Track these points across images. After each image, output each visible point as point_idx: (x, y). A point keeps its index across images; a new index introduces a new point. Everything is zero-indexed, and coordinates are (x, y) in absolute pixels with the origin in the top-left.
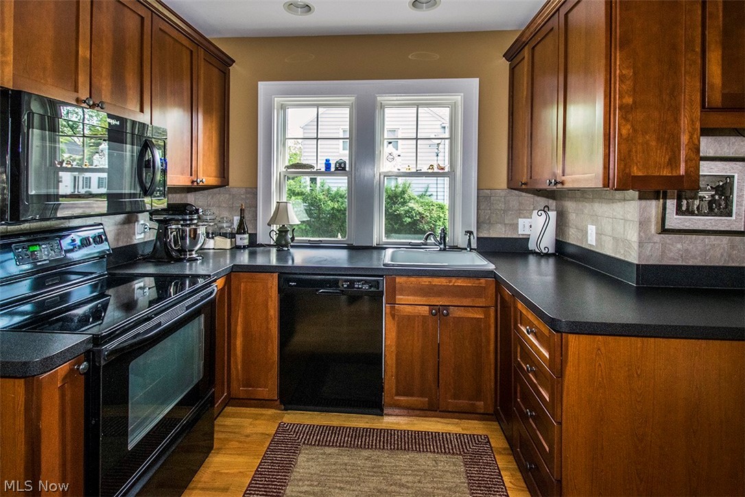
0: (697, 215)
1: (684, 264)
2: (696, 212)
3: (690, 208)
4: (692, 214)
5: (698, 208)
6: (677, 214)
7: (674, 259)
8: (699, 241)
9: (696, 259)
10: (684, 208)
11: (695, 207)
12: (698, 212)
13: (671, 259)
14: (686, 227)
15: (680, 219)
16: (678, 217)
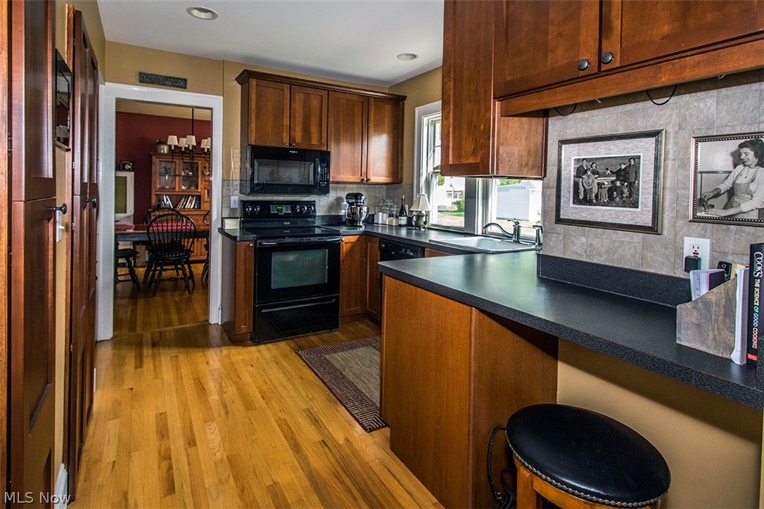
0: (595, 205)
1: (588, 261)
2: (594, 201)
3: (588, 196)
4: (590, 203)
5: (596, 196)
6: (574, 203)
7: (578, 254)
8: (605, 236)
9: (601, 256)
10: (581, 197)
11: (594, 195)
12: (597, 201)
13: (574, 252)
14: (583, 217)
15: (576, 209)
16: (575, 206)
